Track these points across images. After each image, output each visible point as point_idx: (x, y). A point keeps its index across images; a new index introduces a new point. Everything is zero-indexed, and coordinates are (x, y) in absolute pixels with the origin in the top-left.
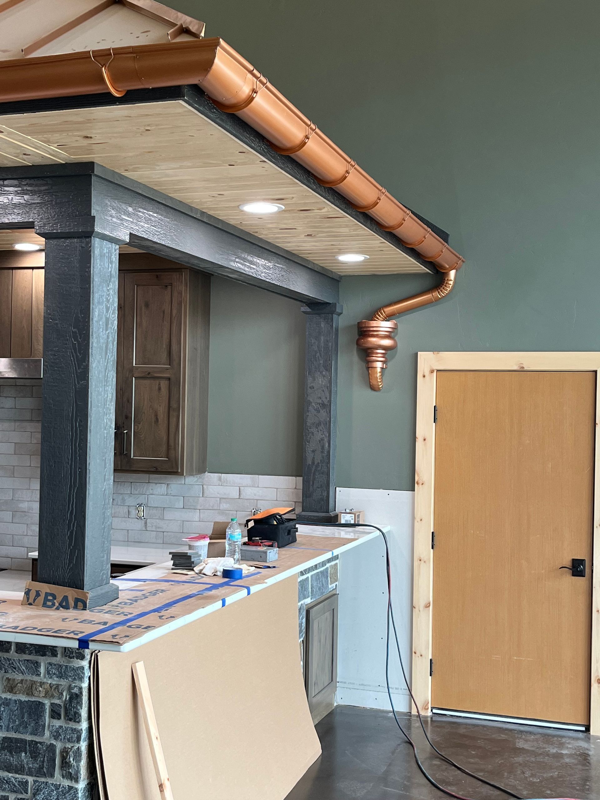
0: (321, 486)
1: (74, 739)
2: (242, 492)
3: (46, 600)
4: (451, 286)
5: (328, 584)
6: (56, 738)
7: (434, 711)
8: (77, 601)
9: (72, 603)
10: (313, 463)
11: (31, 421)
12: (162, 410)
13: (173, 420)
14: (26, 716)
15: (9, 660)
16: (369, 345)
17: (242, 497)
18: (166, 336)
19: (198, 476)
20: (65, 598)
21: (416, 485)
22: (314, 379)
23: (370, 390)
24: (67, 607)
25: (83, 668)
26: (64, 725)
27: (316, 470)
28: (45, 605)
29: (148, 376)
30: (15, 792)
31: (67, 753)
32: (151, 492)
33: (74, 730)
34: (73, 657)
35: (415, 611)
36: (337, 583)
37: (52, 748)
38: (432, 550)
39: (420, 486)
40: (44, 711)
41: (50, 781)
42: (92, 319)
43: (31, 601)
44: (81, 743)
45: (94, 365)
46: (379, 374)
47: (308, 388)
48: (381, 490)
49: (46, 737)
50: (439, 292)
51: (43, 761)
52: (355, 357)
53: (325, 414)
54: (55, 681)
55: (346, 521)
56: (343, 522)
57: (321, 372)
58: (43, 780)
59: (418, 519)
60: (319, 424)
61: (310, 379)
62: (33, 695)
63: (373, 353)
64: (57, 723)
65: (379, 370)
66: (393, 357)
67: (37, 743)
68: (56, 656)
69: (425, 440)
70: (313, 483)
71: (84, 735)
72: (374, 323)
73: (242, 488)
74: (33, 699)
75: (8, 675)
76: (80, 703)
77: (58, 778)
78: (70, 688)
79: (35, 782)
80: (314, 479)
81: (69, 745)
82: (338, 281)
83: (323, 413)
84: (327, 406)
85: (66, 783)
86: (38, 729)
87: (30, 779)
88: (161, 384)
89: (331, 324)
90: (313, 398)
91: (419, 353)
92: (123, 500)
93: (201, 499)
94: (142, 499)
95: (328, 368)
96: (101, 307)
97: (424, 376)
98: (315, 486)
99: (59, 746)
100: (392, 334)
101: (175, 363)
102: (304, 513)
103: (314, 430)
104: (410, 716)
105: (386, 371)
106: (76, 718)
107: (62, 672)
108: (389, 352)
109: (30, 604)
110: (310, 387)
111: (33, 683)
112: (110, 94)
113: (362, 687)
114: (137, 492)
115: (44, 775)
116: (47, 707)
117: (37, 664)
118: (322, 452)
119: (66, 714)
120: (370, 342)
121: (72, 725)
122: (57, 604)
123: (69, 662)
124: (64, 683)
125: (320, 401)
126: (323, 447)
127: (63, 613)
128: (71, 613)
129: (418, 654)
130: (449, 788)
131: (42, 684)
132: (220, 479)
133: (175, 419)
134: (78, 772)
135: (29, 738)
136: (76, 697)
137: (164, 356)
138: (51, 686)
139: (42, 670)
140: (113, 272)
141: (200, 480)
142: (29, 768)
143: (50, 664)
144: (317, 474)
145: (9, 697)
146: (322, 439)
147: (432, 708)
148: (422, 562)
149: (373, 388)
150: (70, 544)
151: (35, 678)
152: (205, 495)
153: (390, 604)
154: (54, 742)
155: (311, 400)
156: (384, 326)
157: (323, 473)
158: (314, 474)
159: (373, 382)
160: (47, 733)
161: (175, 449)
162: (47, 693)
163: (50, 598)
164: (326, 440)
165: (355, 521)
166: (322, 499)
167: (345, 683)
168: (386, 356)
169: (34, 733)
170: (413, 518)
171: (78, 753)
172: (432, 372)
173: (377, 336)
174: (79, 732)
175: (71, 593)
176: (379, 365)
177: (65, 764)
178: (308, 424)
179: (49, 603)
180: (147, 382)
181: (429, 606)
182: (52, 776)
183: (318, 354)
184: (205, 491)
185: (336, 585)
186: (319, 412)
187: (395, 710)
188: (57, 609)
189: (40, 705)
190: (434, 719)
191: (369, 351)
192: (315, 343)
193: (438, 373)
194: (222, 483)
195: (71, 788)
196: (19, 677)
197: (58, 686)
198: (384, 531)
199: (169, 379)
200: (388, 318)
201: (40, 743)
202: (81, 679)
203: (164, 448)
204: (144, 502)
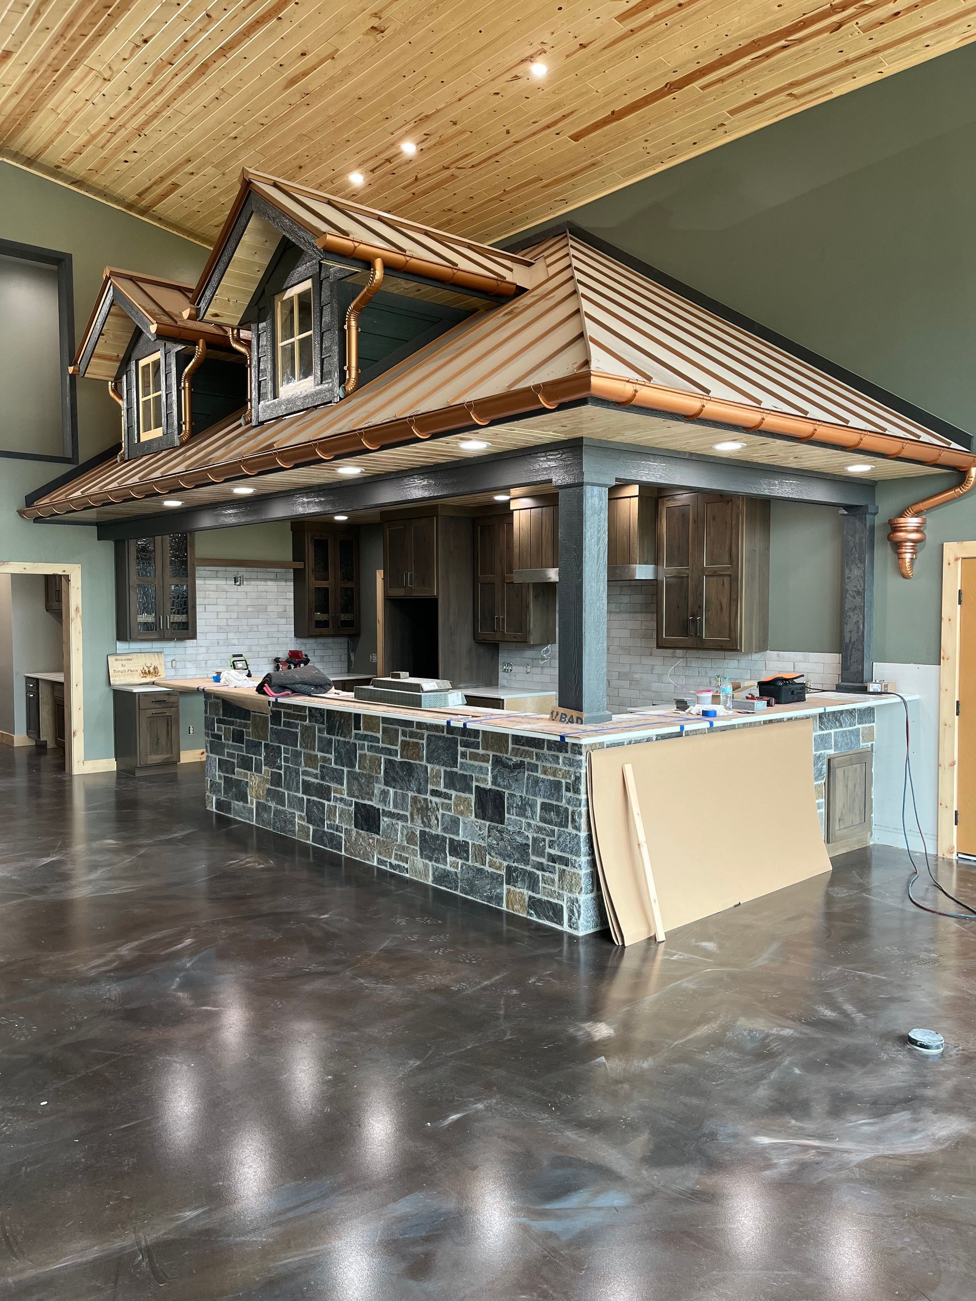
0: (857, 661)
1: (578, 804)
2: (796, 667)
3: (561, 717)
4: (972, 483)
5: (859, 742)
6: (569, 803)
7: (960, 856)
8: (578, 718)
9: (575, 720)
10: (850, 642)
11: (641, 612)
12: (725, 601)
13: (733, 608)
14: (553, 789)
15: (544, 754)
16: (897, 540)
17: (796, 670)
18: (728, 542)
19: (762, 653)
20: (572, 716)
21: (942, 659)
22: (851, 571)
23: (902, 578)
24: (572, 722)
25: (581, 760)
26: (573, 796)
27: (852, 647)
28: (560, 721)
29: (714, 574)
30: (549, 836)
31: (574, 813)
32: (726, 666)
33: (577, 799)
34: (576, 754)
35: (941, 769)
36: (873, 742)
37: (567, 809)
38: (957, 717)
39: (946, 660)
40: (562, 787)
41: (566, 830)
42: (585, 539)
43: (554, 718)
44: (582, 807)
45: (587, 569)
46: (908, 564)
47: (846, 578)
48: (912, 664)
49: (563, 803)
50: (960, 489)
51: (562, 818)
52: (889, 551)
53: (860, 600)
54: (567, 768)
55: (874, 689)
56: (871, 690)
57: (856, 565)
58: (562, 829)
59: (943, 689)
60: (855, 608)
61: (847, 571)
62: (556, 777)
63: (903, 546)
64: (569, 794)
65: (908, 560)
66: (922, 548)
67: (559, 806)
68: (567, 752)
69: (950, 620)
70: (850, 659)
71: (583, 803)
72: (902, 520)
73: (796, 663)
74: (556, 779)
75: (543, 764)
76: (580, 782)
77: (570, 829)
78: (575, 773)
79: (559, 830)
80: (851, 655)
81: (575, 809)
82: (874, 486)
83: (858, 600)
84: (860, 593)
85: (574, 832)
86: (559, 799)
87: (556, 829)
88: (725, 581)
89: (864, 522)
90: (850, 587)
91: (944, 543)
92: (706, 672)
93: (764, 672)
94: (719, 672)
95: (862, 561)
96: (592, 530)
97: (949, 564)
98: (852, 661)
99: (570, 809)
100: (922, 529)
101: (735, 563)
102: (842, 684)
103: (850, 614)
104: (937, 858)
105: (916, 562)
106: (577, 791)
107: (571, 763)
108: (918, 544)
109: (553, 720)
110: (847, 578)
111: (556, 769)
112: (545, 408)
113: (895, 831)
114: (716, 666)
115: (563, 826)
116: (564, 784)
117: (558, 757)
118: (858, 632)
119: (573, 790)
120: (900, 537)
121: (577, 796)
122: (567, 720)
123: (575, 756)
124: (572, 769)
125: (855, 589)
126: (858, 628)
127: (570, 725)
128: (575, 725)
129: (944, 805)
130: (923, 902)
131: (561, 770)
132: (778, 656)
133: (734, 608)
134: (580, 825)
135: (555, 803)
136: (578, 779)
137: (726, 558)
138: (565, 771)
139: (561, 761)
140: (603, 506)
141: (763, 657)
142: (556, 822)
143: (565, 757)
144: (853, 650)
145: (544, 777)
146: (858, 622)
147: (958, 853)
148: (947, 726)
149: (905, 576)
150: (575, 682)
151: (557, 766)
152: (767, 669)
153: (908, 759)
154: (567, 806)
155: (848, 588)
156: (912, 522)
157: (858, 650)
158: (851, 651)
159: (904, 571)
160: (564, 800)
161: (736, 631)
162: (563, 775)
163: (564, 716)
164: (861, 622)
165: (881, 690)
166: (858, 672)
167: (881, 826)
168: (916, 548)
169: (557, 800)
170: (940, 689)
171: (580, 814)
172: (957, 559)
173: (906, 531)
174: (580, 801)
175: (575, 714)
176: (908, 556)
177: (573, 820)
178: (846, 609)
179: (563, 720)
180: (714, 579)
181: (954, 764)
182: (567, 827)
183: (854, 549)
184: (767, 665)
185: (872, 745)
186: (854, 598)
187: (910, 849)
188: (567, 723)
189: (560, 782)
190: (959, 862)
191: (899, 544)
192: (851, 540)
193: (964, 560)
194: (779, 659)
195: (577, 835)
196: (549, 765)
197: (569, 771)
198: (906, 699)
199: (730, 576)
200: (917, 514)
201: (561, 806)
202: (580, 767)
203: (727, 630)
204: (721, 674)
